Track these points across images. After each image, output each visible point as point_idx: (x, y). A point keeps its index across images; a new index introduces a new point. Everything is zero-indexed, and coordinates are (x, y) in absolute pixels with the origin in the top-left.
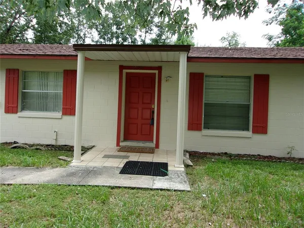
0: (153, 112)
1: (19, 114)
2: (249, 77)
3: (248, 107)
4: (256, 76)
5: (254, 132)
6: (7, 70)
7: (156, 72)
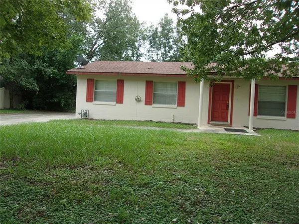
0: (228, 106)
1: (153, 105)
2: (285, 87)
3: (284, 103)
4: (289, 86)
5: (288, 117)
6: (146, 81)
7: (231, 83)
